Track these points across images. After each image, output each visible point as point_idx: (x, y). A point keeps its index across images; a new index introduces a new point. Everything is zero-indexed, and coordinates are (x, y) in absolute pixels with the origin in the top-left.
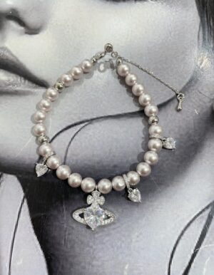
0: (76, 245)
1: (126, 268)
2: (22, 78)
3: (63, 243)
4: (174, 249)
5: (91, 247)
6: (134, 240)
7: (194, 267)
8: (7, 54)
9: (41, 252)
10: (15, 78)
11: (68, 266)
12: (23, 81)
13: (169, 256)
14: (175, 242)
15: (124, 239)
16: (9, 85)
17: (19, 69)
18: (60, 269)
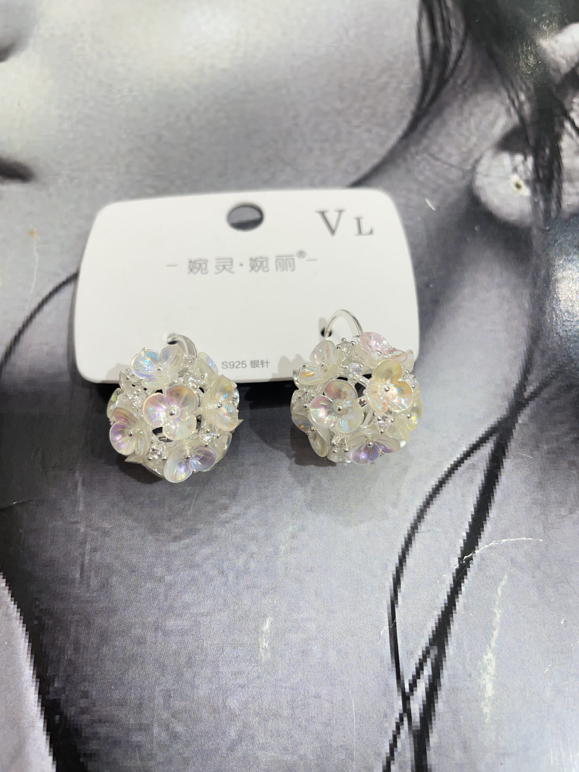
0: (114, 579)
1: (266, 627)
3: (78, 576)
4: (402, 560)
5: (161, 580)
6: (282, 548)
7: (465, 607)
11: (94, 640)
13: (389, 583)
14: (400, 542)
15: (253, 547)
18: (69, 652)
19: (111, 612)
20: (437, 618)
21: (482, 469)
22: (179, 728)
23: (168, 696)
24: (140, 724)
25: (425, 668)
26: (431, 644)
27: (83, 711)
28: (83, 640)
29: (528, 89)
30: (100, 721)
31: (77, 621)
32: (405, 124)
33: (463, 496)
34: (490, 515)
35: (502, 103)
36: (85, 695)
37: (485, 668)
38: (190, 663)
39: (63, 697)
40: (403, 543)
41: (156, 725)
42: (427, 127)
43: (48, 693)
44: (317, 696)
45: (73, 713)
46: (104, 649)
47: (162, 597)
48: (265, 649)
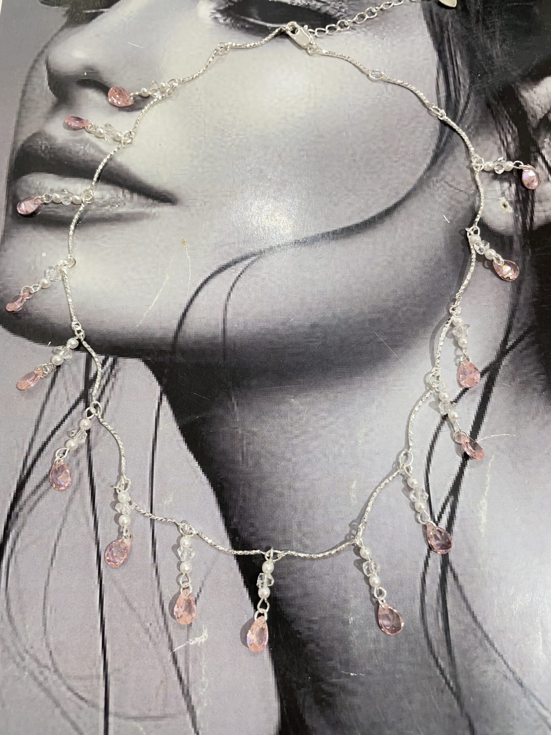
0: (262, 460)
1: (354, 486)
2: (126, 191)
3: (241, 459)
4: (432, 447)
5: (290, 460)
6: (360, 441)
7: (469, 474)
8: (92, 151)
9: (204, 478)
10: (113, 192)
11: (254, 495)
12: (128, 196)
13: (425, 461)
14: (431, 437)
15: (343, 441)
16: (103, 206)
17: (118, 175)
18: (241, 503)
19: (263, 479)
20: (453, 480)
21: (480, 393)
22: (308, 542)
23: (299, 524)
24: (285, 540)
25: (446, 508)
26: (450, 495)
27: (253, 534)
28: (248, 495)
29: (514, 132)
30: (262, 539)
31: (243, 485)
32: (428, 161)
33: (468, 409)
34: (485, 421)
35: (496, 143)
36: (252, 525)
37: (481, 508)
38: (311, 506)
39: (239, 527)
40: (432, 438)
41: (294, 540)
42: (443, 162)
43: (230, 525)
44: (385, 524)
45: (246, 536)
46: (261, 500)
47: (291, 470)
48: (354, 498)
